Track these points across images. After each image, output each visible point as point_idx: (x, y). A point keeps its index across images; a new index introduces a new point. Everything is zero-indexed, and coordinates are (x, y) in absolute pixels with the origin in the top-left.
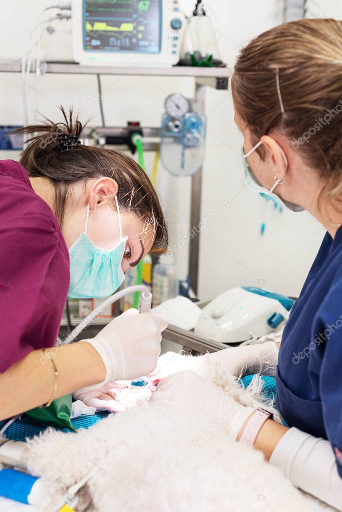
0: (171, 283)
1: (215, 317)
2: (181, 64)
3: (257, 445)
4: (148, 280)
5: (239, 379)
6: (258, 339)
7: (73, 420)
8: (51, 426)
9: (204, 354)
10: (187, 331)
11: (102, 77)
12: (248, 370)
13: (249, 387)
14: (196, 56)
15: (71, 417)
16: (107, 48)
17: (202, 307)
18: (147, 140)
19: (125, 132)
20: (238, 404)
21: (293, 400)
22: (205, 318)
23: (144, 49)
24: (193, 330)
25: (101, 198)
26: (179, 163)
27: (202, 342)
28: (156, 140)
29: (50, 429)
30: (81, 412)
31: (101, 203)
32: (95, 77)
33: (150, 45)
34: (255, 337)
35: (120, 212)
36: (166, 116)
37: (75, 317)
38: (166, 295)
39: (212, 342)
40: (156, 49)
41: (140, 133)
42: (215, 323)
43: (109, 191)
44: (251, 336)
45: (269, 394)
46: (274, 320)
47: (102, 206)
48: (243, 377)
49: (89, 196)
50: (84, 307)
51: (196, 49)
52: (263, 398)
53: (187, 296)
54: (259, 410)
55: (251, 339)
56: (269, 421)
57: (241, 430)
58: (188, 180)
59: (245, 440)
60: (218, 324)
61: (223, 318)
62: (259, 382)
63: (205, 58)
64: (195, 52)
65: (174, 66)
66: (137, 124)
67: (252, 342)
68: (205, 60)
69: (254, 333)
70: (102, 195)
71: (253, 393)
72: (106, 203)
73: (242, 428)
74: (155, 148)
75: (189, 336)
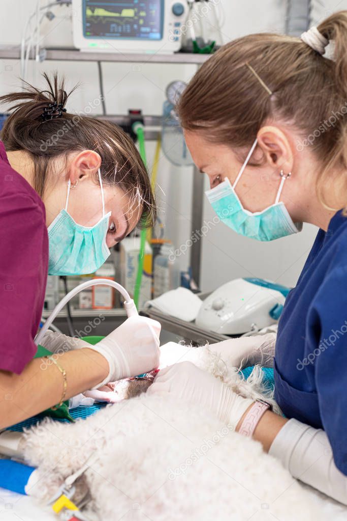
0: (172, 274)
1: (217, 308)
2: (183, 50)
3: (256, 436)
4: (149, 271)
5: (239, 370)
6: (259, 330)
7: (71, 411)
8: (48, 416)
9: (204, 345)
10: (187, 322)
11: (103, 64)
12: (249, 362)
13: (249, 379)
14: (199, 43)
15: (69, 408)
16: (108, 34)
17: (203, 298)
18: (149, 129)
19: (127, 120)
20: (237, 395)
21: (290, 392)
22: (206, 310)
23: (145, 35)
24: (194, 321)
25: (84, 172)
26: (181, 153)
27: (203, 334)
28: (158, 129)
29: (48, 419)
30: (80, 403)
31: (84, 177)
32: (96, 64)
33: (151, 32)
34: (256, 329)
35: (103, 186)
36: (167, 104)
37: (75, 309)
38: (167, 286)
39: (213, 333)
40: (158, 36)
41: (142, 121)
42: (216, 314)
43: (91, 165)
44: (253, 327)
45: (269, 385)
46: (276, 311)
47: (84, 180)
48: (243, 368)
49: (70, 170)
50: (85, 298)
51: (198, 35)
52: (263, 390)
53: (189, 288)
54: (258, 401)
55: (252, 330)
56: (268, 412)
57: (240, 421)
58: (190, 170)
59: (244, 431)
60: (219, 316)
61: (223, 310)
62: (259, 373)
63: (208, 44)
64: (197, 39)
65: (175, 53)
66: (139, 112)
67: (253, 334)
68: (208, 47)
69: (255, 325)
70: (85, 168)
71: (252, 385)
72: (89, 177)
73: (241, 419)
74: (157, 137)
75: (189, 327)
